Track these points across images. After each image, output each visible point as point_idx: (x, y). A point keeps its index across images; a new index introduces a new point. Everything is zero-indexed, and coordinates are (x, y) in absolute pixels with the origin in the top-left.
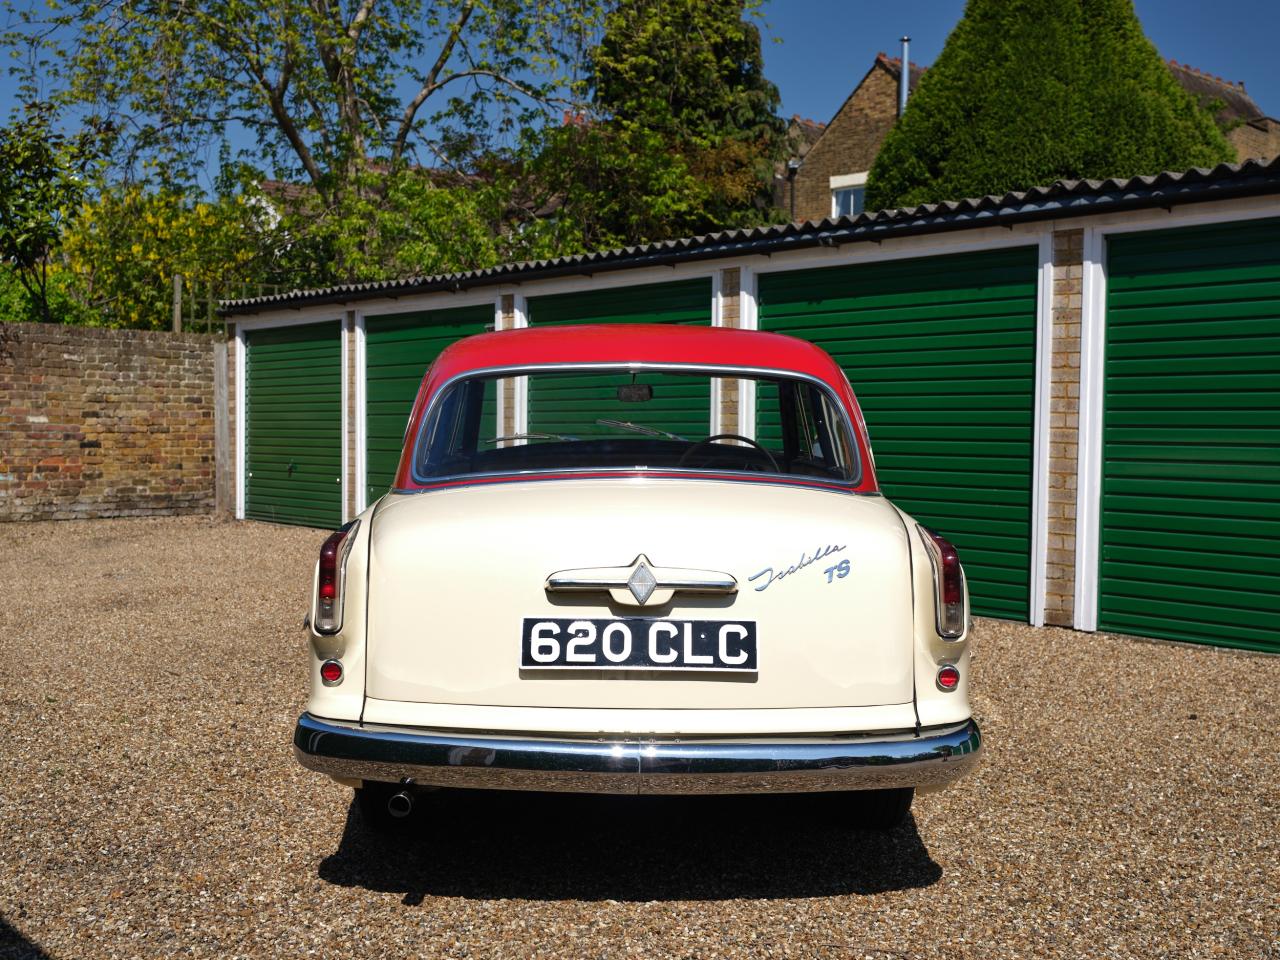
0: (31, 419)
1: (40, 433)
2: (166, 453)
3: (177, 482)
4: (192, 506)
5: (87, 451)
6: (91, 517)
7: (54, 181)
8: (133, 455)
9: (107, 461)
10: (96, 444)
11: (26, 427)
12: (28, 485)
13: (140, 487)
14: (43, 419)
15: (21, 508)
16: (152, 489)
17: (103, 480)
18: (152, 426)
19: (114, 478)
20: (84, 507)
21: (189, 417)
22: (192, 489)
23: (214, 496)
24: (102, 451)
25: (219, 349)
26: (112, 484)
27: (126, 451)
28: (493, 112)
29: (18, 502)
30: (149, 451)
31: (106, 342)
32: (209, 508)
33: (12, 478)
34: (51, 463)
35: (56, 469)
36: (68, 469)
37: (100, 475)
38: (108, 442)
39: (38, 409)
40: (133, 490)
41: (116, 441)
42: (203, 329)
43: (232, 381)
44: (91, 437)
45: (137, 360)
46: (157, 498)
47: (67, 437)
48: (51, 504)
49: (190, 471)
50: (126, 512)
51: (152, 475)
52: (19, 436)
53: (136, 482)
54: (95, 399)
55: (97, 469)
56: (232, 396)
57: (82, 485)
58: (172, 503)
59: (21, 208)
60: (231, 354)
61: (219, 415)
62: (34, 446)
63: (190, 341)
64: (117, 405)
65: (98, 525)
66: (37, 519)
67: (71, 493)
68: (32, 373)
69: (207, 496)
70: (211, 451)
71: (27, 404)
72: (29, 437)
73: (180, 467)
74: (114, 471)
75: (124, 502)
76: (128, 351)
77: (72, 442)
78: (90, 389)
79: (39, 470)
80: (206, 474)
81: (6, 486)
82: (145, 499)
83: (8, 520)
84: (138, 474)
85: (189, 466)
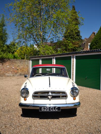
0: (13, 67)
1: (13, 69)
3: (25, 73)
6: (18, 76)
7: (15, 46)
8: (21, 70)
10: (18, 70)
11: (12, 68)
14: (14, 67)
15: (12, 75)
18: (23, 68)
20: (17, 75)
21: (26, 67)
23: (28, 74)
25: (29, 61)
28: (54, 39)
30: (23, 70)
31: (19, 61)
33: (11, 72)
35: (15, 72)
38: (19, 69)
39: (13, 66)
42: (28, 59)
43: (30, 64)
44: (18, 69)
45: (22, 62)
46: (23, 74)
52: (12, 69)
54: (18, 66)
55: (18, 72)
56: (30, 65)
59: (12, 49)
60: (30, 61)
61: (29, 67)
63: (27, 60)
64: (20, 66)
65: (18, 77)
66: (13, 76)
67: (16, 74)
68: (13, 63)
70: (28, 70)
71: (12, 66)
74: (20, 72)
75: (21, 75)
76: (21, 61)
77: (16, 69)
78: (18, 65)
79: (13, 72)
81: (10, 73)
82: (22, 74)
83: (10, 76)
84: (22, 72)
85: (26, 71)
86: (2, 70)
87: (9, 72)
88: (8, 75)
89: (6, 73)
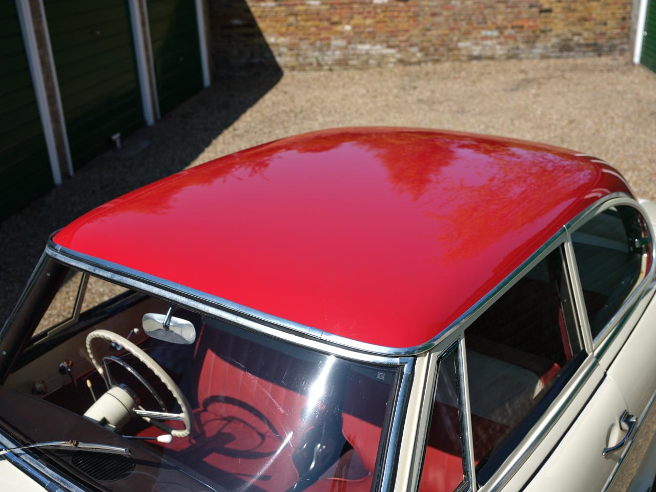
1: (514, 5)
2: (597, 14)
3: (603, 34)
4: (612, 49)
5: (543, 15)
6: (544, 57)
8: (574, 17)
9: (556, 21)
10: (549, 11)
12: (506, 37)
13: (576, 38)
15: (500, 51)
16: (585, 39)
17: (553, 33)
19: (559, 32)
20: (539, 49)
22: (611, 38)
23: (627, 43)
24: (553, 15)
26: (557, 36)
27: (570, 14)
29: (498, 47)
30: (585, 14)
32: (622, 52)
33: (495, 33)
34: (520, 23)
35: (522, 27)
36: (530, 27)
37: (551, 30)
38: (557, 9)
40: (571, 40)
41: (563, 8)
44: (546, 6)
46: (588, 45)
47: (531, 6)
48: (518, 48)
49: (612, 28)
50: (565, 54)
51: (587, 30)
52: (502, 7)
53: (574, 34)
55: (549, 26)
57: (538, 37)
58: (596, 49)
62: (511, 13)
65: (546, 62)
66: (509, 58)
67: (531, 42)
69: (622, 43)
70: (629, 13)
72: (508, 7)
73: (605, 24)
74: (559, 28)
75: (565, 47)
77: (535, 10)
79: (513, 27)
80: (623, 28)
81: (491, 38)
82: (579, 45)
83: (491, 58)
84: (576, 29)
85: (611, 23)
86: (434, 15)
87: (484, 33)
88: (476, 51)
89: (466, 35)
